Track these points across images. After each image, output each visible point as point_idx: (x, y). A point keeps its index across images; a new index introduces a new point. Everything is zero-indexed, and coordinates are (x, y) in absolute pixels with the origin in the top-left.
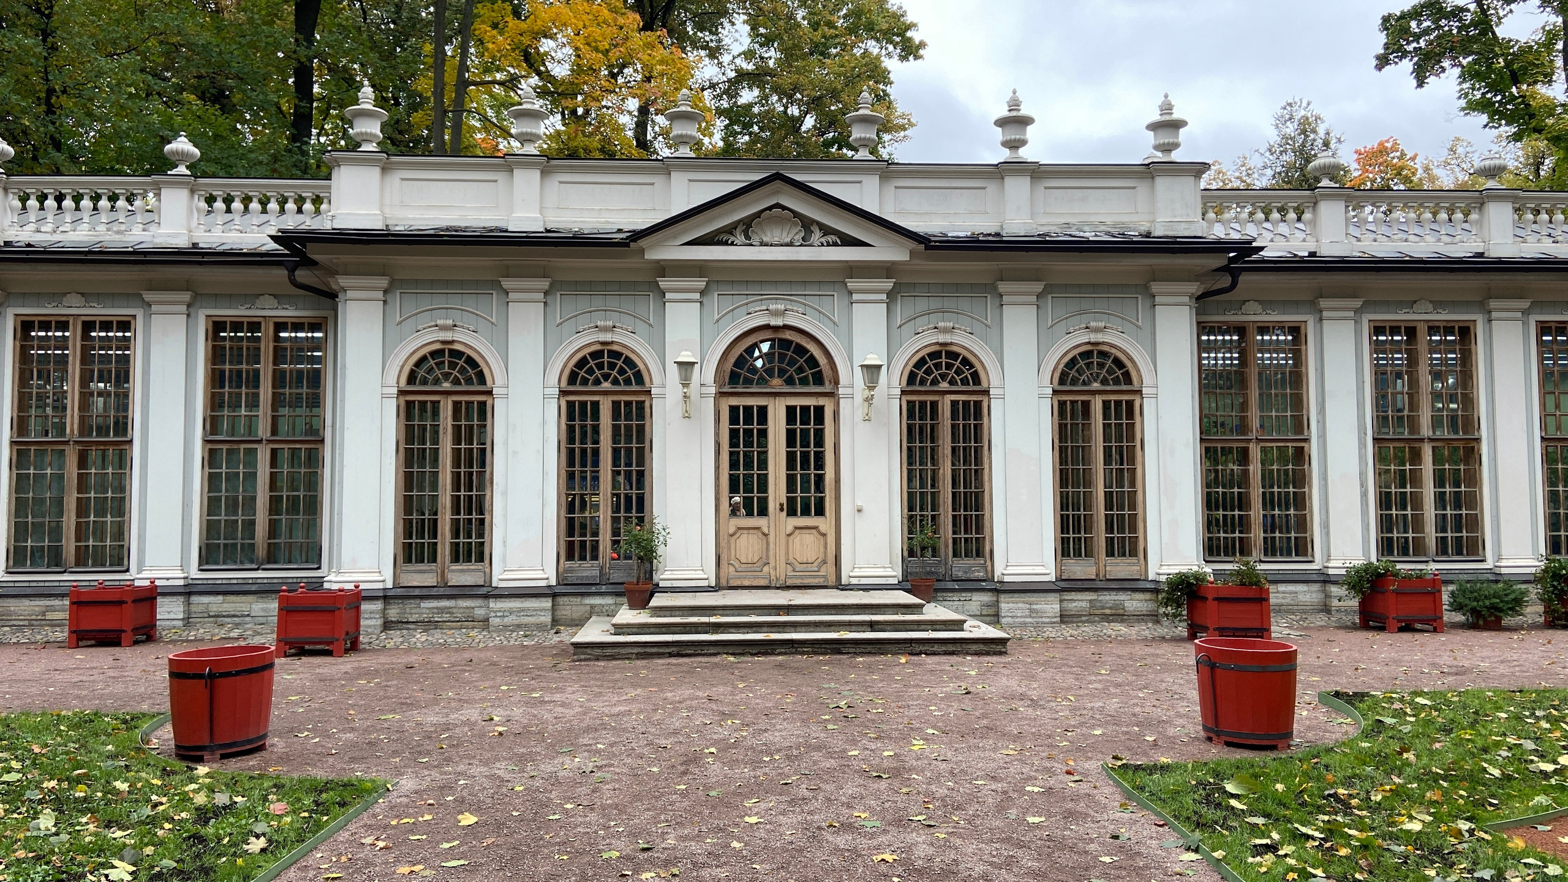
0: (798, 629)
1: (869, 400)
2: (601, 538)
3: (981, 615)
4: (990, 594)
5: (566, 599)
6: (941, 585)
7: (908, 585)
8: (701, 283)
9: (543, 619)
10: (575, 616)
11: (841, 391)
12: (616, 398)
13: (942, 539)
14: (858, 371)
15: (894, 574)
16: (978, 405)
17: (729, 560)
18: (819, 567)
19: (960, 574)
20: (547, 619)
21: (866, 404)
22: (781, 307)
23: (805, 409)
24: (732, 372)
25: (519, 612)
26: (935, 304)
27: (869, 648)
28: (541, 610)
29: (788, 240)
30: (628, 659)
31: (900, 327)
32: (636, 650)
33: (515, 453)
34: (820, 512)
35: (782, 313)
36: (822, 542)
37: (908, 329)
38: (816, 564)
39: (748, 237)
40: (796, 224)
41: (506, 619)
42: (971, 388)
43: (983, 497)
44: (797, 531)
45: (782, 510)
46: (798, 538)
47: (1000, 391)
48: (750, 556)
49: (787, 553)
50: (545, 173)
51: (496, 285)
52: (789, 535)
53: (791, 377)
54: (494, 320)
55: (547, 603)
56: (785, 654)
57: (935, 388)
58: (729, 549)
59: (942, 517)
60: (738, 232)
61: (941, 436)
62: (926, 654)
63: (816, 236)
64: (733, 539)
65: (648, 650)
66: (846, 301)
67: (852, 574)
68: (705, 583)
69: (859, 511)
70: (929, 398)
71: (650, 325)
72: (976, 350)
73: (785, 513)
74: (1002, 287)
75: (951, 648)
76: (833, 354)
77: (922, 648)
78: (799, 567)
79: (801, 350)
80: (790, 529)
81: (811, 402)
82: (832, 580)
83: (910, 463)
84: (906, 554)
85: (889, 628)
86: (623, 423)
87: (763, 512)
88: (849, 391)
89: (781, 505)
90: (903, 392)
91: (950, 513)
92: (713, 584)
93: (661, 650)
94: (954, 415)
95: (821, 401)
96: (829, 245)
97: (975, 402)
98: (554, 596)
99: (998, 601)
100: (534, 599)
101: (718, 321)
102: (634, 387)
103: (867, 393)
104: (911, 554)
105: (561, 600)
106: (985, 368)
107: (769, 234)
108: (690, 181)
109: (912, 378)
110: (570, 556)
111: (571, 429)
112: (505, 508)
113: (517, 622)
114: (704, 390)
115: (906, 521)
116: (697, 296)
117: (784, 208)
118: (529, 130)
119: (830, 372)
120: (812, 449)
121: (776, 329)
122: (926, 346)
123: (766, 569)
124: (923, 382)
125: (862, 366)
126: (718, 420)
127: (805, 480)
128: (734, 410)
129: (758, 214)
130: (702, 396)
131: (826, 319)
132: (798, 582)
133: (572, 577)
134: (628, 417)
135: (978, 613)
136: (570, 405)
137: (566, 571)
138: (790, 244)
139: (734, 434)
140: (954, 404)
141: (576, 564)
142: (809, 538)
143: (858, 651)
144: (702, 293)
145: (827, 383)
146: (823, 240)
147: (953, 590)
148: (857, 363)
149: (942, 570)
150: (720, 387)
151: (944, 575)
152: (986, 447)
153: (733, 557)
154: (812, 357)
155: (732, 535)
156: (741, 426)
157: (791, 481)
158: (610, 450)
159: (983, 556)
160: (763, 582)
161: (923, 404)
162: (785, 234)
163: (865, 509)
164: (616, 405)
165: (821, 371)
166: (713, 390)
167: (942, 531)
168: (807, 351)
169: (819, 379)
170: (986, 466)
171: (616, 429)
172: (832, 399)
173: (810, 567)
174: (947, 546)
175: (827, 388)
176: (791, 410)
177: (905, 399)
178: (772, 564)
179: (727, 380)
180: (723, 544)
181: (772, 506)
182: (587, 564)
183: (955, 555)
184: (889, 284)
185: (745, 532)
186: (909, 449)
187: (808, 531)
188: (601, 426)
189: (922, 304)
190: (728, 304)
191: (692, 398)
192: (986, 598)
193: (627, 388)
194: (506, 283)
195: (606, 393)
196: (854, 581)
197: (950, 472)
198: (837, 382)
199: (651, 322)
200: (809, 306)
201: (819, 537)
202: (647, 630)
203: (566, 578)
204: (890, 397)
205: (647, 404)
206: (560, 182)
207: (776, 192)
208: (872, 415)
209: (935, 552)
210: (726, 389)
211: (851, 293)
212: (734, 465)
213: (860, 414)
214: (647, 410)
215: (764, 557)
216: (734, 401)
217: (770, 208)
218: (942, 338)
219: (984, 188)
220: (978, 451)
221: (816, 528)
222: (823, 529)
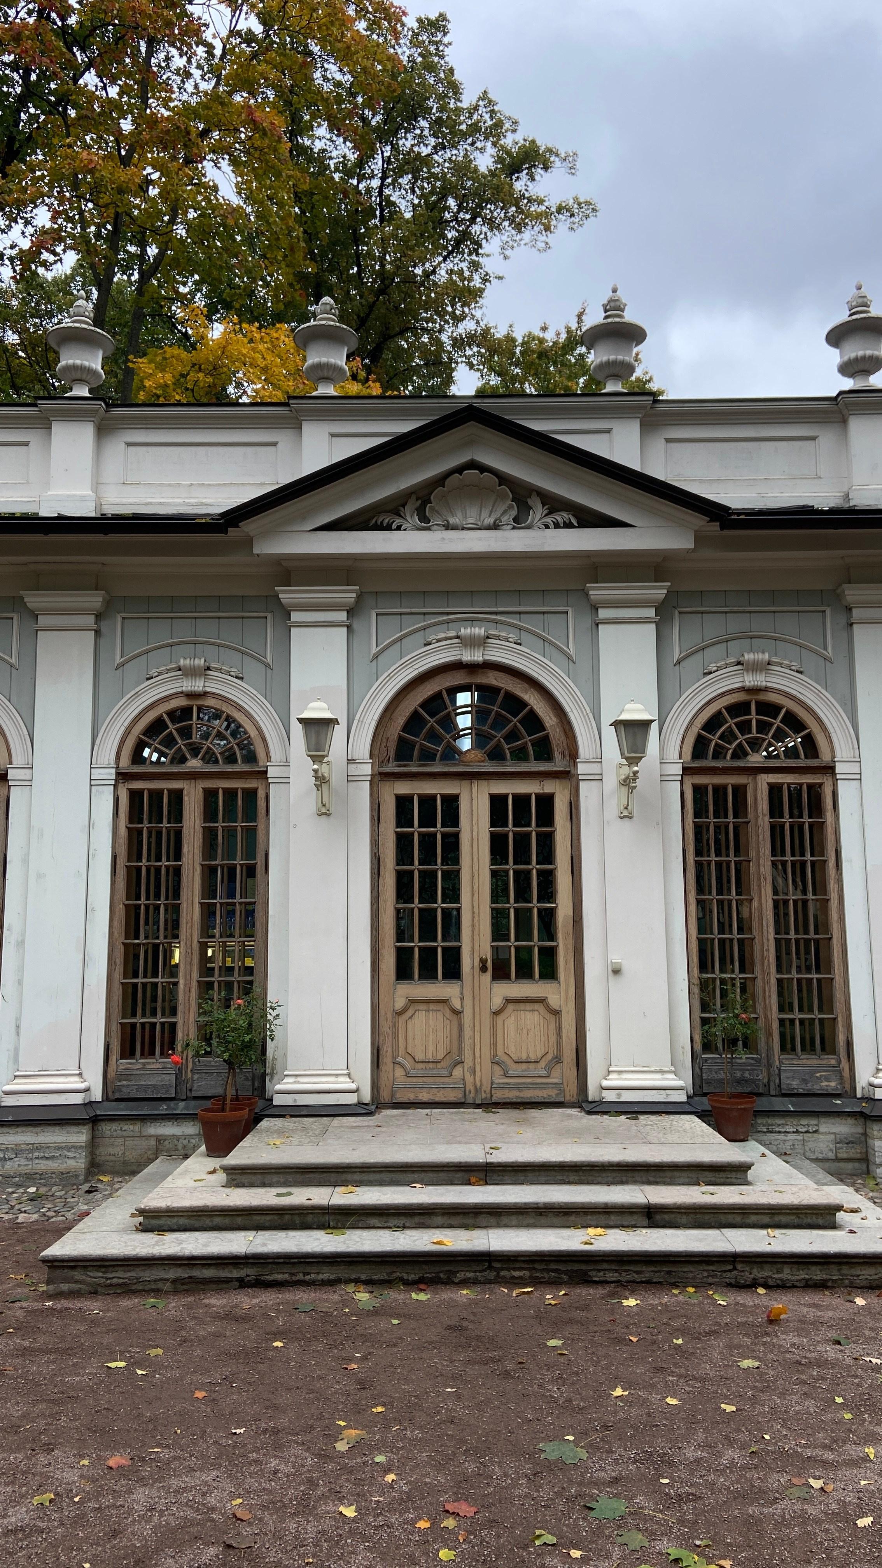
0: (504, 1220)
1: (629, 783)
2: (179, 1019)
3: (838, 1160)
4: (850, 1121)
5: (115, 1126)
6: (762, 1104)
7: (705, 1103)
8: (348, 595)
9: (71, 1163)
10: (131, 1156)
11: (581, 768)
12: (210, 784)
13: (761, 1023)
14: (610, 735)
15: (680, 1083)
16: (815, 792)
17: (395, 1057)
18: (549, 1068)
19: (795, 1083)
20: (78, 1163)
21: (624, 790)
22: (479, 631)
23: (522, 800)
24: (401, 740)
25: (31, 1151)
26: (736, 624)
27: (648, 1272)
28: (69, 1149)
29: (490, 521)
30: (157, 1292)
31: (679, 662)
32: (172, 1274)
33: (40, 876)
34: (549, 973)
35: (482, 642)
36: (553, 1027)
37: (694, 664)
38: (543, 1064)
39: (424, 518)
40: (502, 497)
41: (9, 1164)
42: (802, 762)
43: (829, 948)
44: (511, 1007)
45: (484, 969)
46: (511, 1020)
47: (854, 768)
48: (431, 1048)
49: (494, 1044)
50: (103, 431)
51: (17, 604)
52: (496, 1013)
53: (498, 746)
54: (13, 660)
55: (80, 1136)
56: (475, 1282)
57: (741, 763)
58: (395, 1035)
59: (759, 982)
60: (408, 510)
61: (753, 841)
62: (765, 1286)
63: (538, 512)
64: (402, 1020)
65: (197, 1273)
66: (587, 622)
67: (605, 1083)
68: (352, 1099)
69: (616, 972)
70: (730, 780)
71: (267, 666)
72: (810, 698)
73: (488, 976)
74: (852, 593)
75: (817, 1274)
76: (567, 709)
77: (759, 1274)
78: (514, 1070)
79: (515, 704)
80: (498, 1002)
81: (530, 788)
82: (571, 1091)
83: (700, 889)
84: (698, 1047)
85: (684, 1220)
86: (220, 825)
87: (453, 972)
88: (594, 768)
89: (483, 962)
90: (686, 770)
91: (774, 976)
92: (367, 1097)
93: (224, 1273)
94: (775, 809)
95: (548, 787)
96: (557, 526)
97: (810, 787)
98: (95, 1121)
99: (865, 1134)
100: (57, 1129)
101: (376, 657)
102: (240, 766)
103: (626, 771)
104: (707, 1046)
105: (107, 1128)
106: (824, 729)
107: (459, 514)
108: (333, 435)
109: (700, 748)
110: (128, 1052)
111: (134, 836)
112: (21, 969)
113: (27, 1169)
114: (353, 769)
115: (696, 990)
116: (342, 616)
117: (483, 469)
118: (78, 362)
119: (563, 738)
120: (534, 867)
121: (472, 668)
122: (722, 695)
123: (458, 1072)
124: (718, 754)
125: (617, 724)
126: (376, 819)
127: (523, 917)
128: (403, 803)
129: (441, 480)
130: (351, 779)
131: (554, 651)
132: (512, 1095)
133: (130, 1088)
134: (230, 814)
135: (831, 1155)
136: (135, 796)
137: (120, 1077)
138: (495, 527)
139: (403, 843)
140: (775, 790)
141: (135, 1064)
142: (532, 1018)
143: (625, 1277)
144: (351, 612)
145: (557, 756)
146: (548, 520)
147: (786, 1114)
148: (608, 717)
149: (762, 1077)
150: (381, 764)
151: (767, 1085)
152: (832, 863)
153: (401, 1051)
154: (532, 713)
155: (400, 1013)
156: (416, 829)
157: (498, 918)
158: (198, 869)
159: (834, 1051)
160: (452, 1096)
161: (720, 790)
162: (485, 513)
163: (625, 969)
164: (210, 795)
165: (547, 737)
166: (367, 769)
167: (760, 1008)
168: (523, 704)
169: (544, 750)
170: (833, 896)
171: (209, 836)
172: (566, 783)
173: (532, 1069)
174: (769, 1034)
175: (558, 764)
176: (497, 803)
177: (689, 781)
178: (468, 1062)
179: (392, 754)
180: (385, 1027)
181: (467, 963)
182: (154, 1064)
183: (783, 1049)
184: (658, 591)
185: (423, 1007)
186: (699, 865)
187: (529, 1006)
188: (185, 831)
189: (714, 626)
190: (393, 630)
191: (334, 781)
192: (844, 1128)
193: (229, 768)
194: (33, 600)
195: (193, 776)
196: (610, 1096)
197: (770, 904)
198: (573, 754)
199: (269, 659)
200: (528, 631)
201: (548, 1016)
202: (208, 1222)
203: (119, 1089)
204: (664, 778)
205: (261, 794)
206: (129, 444)
207: (469, 443)
208: (635, 809)
209: (749, 1044)
210: (392, 768)
211: (595, 608)
212: (403, 891)
213: (613, 808)
214: (261, 803)
215: (455, 1050)
216: (404, 788)
217: (459, 470)
218: (751, 680)
219: (813, 438)
220: (819, 867)
221: (542, 1001)
222: (554, 1001)
